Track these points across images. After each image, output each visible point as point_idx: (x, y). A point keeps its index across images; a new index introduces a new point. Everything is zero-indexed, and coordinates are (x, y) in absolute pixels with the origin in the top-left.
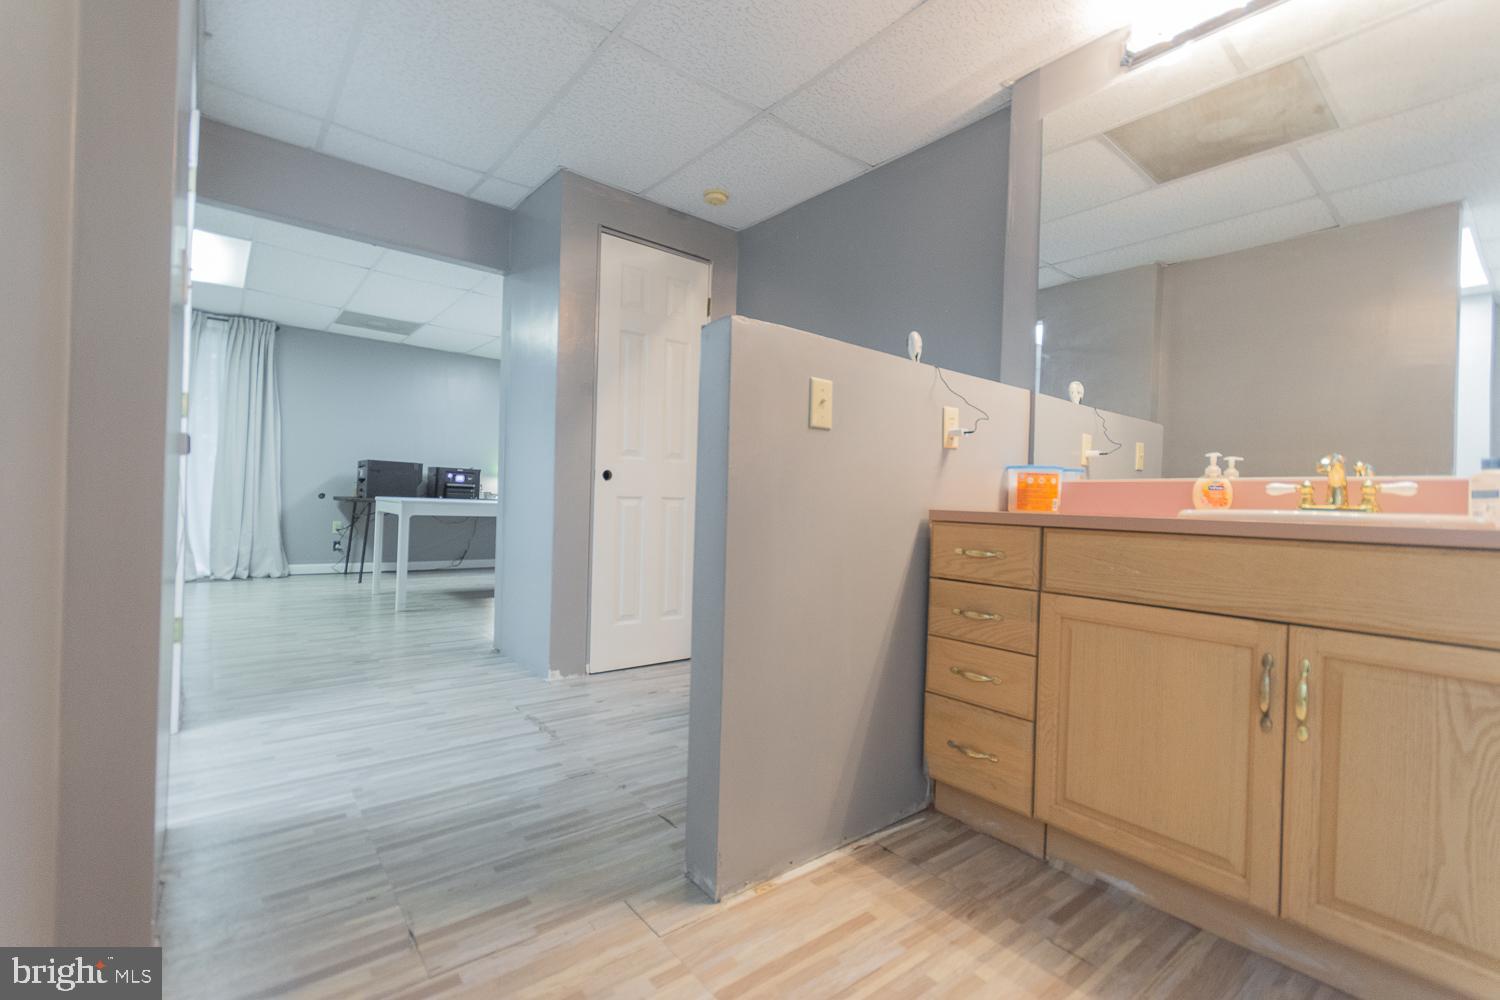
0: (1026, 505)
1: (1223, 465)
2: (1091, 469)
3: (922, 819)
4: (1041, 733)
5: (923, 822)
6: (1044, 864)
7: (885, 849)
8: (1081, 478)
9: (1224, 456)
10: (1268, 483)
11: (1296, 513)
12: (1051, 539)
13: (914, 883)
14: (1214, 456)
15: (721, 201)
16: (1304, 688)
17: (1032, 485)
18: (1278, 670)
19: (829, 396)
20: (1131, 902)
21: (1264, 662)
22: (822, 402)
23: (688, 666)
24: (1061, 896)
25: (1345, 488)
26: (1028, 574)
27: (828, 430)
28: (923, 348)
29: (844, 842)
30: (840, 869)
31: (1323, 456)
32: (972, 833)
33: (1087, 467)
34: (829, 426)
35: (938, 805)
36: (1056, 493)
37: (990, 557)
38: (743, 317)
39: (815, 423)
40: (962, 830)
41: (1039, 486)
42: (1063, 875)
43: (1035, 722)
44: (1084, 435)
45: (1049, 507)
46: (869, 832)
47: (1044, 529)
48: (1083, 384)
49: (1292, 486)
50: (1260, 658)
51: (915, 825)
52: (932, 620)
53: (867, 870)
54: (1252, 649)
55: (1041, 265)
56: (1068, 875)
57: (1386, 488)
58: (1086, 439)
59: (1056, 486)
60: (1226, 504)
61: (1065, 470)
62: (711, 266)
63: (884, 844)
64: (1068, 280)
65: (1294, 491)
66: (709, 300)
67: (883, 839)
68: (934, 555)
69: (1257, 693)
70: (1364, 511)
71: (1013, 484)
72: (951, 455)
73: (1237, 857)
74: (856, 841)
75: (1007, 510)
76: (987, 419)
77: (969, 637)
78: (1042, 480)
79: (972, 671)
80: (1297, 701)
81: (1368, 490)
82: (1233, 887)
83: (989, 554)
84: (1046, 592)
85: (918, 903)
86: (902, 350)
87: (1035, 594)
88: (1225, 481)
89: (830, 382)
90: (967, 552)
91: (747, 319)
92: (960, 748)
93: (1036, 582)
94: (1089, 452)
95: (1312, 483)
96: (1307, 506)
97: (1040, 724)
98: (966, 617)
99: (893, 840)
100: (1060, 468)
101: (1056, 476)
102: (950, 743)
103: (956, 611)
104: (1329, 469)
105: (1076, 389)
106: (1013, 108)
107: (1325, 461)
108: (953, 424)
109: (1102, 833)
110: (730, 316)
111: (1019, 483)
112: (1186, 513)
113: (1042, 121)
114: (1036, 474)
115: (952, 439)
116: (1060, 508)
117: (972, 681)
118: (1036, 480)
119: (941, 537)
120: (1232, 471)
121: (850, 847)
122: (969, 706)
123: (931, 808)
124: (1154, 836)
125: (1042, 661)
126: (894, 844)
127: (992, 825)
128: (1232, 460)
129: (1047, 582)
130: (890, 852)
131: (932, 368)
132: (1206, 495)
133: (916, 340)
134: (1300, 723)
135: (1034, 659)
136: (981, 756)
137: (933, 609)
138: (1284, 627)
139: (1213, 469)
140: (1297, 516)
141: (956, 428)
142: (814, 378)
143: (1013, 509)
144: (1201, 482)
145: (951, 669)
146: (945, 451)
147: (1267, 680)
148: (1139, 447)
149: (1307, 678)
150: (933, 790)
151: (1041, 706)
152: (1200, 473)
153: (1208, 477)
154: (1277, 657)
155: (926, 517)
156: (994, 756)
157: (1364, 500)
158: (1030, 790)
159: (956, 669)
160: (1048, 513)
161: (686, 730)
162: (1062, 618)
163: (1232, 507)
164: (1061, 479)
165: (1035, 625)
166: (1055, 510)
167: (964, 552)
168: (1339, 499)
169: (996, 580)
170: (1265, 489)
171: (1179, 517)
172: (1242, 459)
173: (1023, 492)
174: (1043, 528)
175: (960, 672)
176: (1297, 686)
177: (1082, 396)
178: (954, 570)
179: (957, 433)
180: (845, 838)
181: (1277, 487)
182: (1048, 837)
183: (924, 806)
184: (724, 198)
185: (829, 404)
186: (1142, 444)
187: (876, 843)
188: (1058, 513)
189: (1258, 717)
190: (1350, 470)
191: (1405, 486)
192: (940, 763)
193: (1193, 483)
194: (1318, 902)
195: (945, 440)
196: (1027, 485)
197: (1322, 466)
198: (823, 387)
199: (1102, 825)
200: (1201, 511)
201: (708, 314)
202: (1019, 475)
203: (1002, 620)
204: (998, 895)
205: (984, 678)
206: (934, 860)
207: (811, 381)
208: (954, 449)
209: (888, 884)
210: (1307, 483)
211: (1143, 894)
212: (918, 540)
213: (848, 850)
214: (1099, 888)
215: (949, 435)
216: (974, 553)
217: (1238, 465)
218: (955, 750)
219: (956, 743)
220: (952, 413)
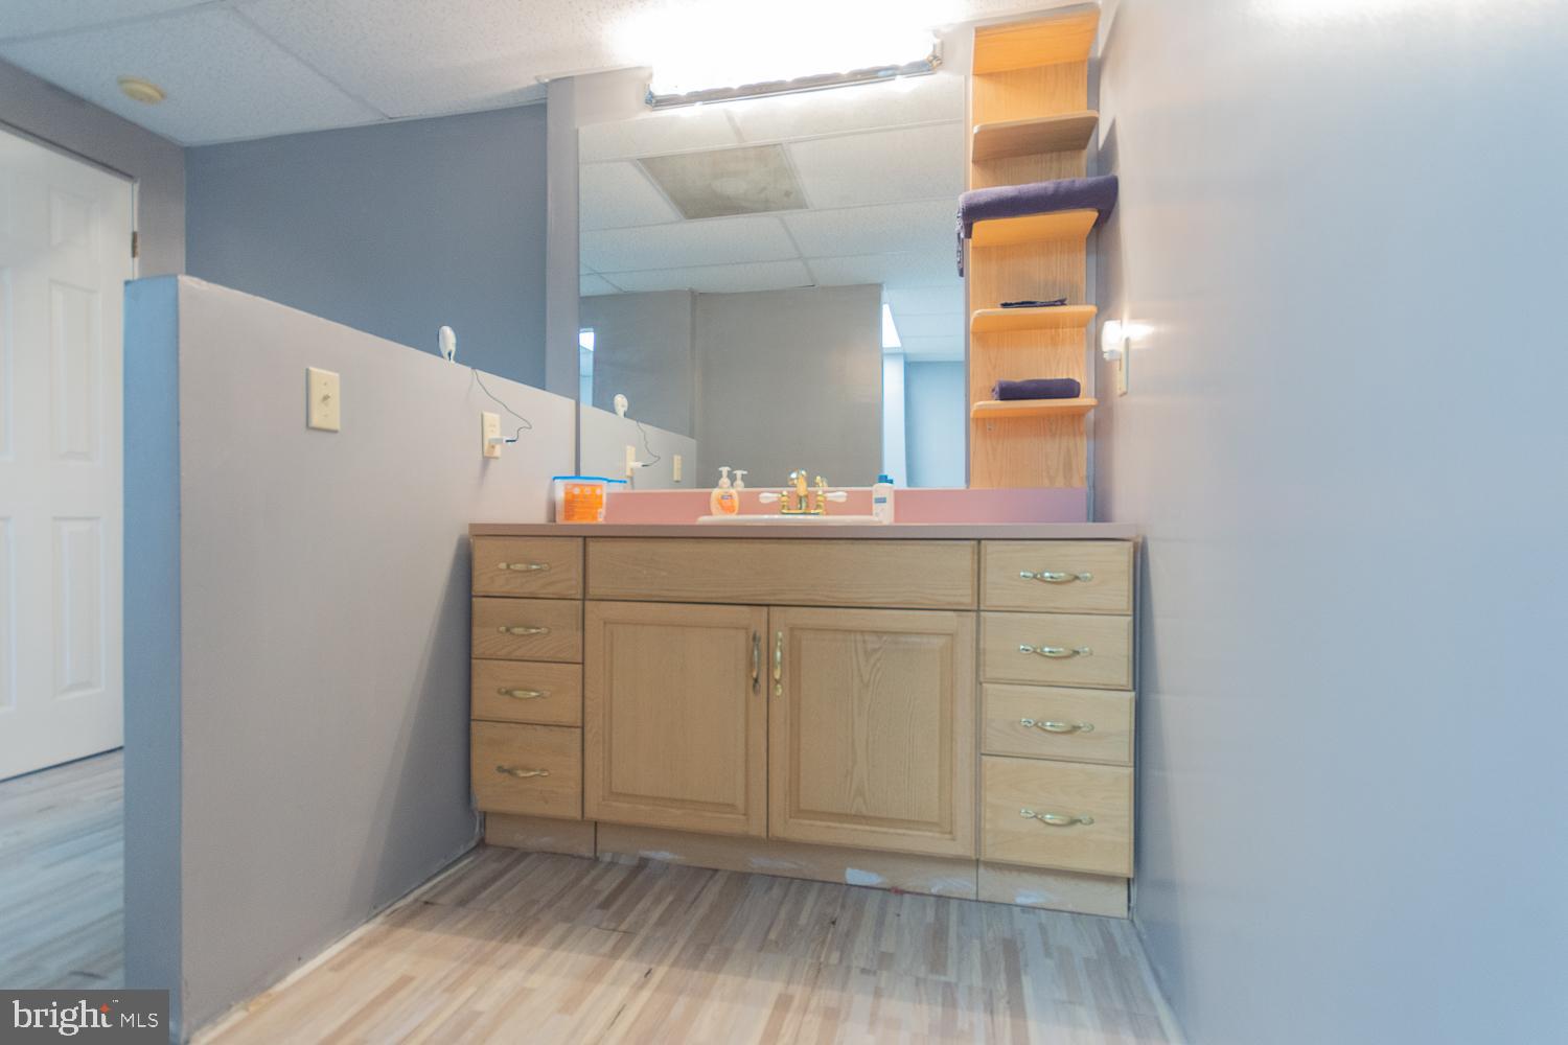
0: (573, 515)
1: (732, 478)
2: (635, 480)
3: (471, 859)
4: (588, 736)
5: (472, 862)
6: (596, 860)
7: (426, 903)
8: (625, 488)
9: (733, 470)
10: (762, 492)
11: (776, 517)
12: (593, 547)
13: (460, 926)
14: (725, 470)
15: (150, 99)
16: (779, 654)
17: (578, 496)
18: (763, 644)
19: (335, 391)
20: (667, 868)
21: (754, 638)
22: (326, 398)
23: (119, 757)
24: (608, 885)
25: (806, 496)
26: (571, 582)
27: (335, 432)
28: (457, 345)
29: (375, 912)
30: (369, 943)
31: (790, 473)
32: (526, 854)
33: (631, 478)
34: (336, 426)
35: (491, 837)
36: (601, 504)
37: (535, 570)
38: (196, 279)
39: (316, 421)
40: (514, 855)
41: (584, 496)
42: (612, 864)
43: (583, 728)
44: (628, 447)
45: (595, 518)
46: (406, 892)
47: (587, 538)
48: (627, 397)
49: (776, 495)
50: (751, 637)
51: (465, 866)
52: (475, 642)
53: (404, 933)
54: (746, 629)
55: (582, 272)
56: (617, 863)
57: (830, 496)
58: (631, 451)
59: (601, 497)
60: (734, 511)
61: (610, 481)
62: (136, 187)
63: (425, 898)
64: (615, 291)
65: (775, 499)
66: (135, 236)
67: (423, 894)
68: (476, 573)
69: (751, 665)
70: (817, 514)
71: (560, 495)
72: (493, 464)
73: (740, 803)
74: (389, 906)
75: (555, 521)
76: (530, 428)
77: (518, 654)
78: (587, 491)
79: (520, 689)
80: (775, 667)
81: (819, 498)
82: (738, 828)
83: (534, 567)
84: (590, 600)
85: (462, 944)
86: (432, 346)
87: (579, 603)
88: (733, 491)
89: (337, 375)
90: (512, 567)
91: (204, 283)
92: (511, 772)
93: (580, 591)
94: (633, 463)
95: (789, 492)
96: (785, 511)
97: (587, 729)
98: (513, 634)
99: (435, 891)
100: (605, 479)
101: (600, 486)
102: (501, 769)
103: (503, 629)
104: (795, 481)
105: (621, 402)
106: (549, 106)
107: (794, 475)
108: (493, 433)
109: (643, 814)
110: (176, 276)
111: (566, 493)
112: (704, 520)
113: (577, 131)
114: (582, 485)
115: (493, 447)
116: (605, 518)
117: (521, 699)
118: (582, 491)
119: (483, 551)
120: (739, 482)
121: (383, 914)
122: (518, 726)
123: (482, 844)
124: (682, 802)
125: (588, 668)
126: (436, 895)
127: (546, 841)
128: (739, 473)
129: (591, 590)
130: (432, 904)
131: (469, 369)
132: (721, 504)
133: (449, 338)
134: (777, 682)
135: (581, 666)
136: (532, 773)
137: (476, 631)
138: (765, 609)
139: (725, 481)
140: (777, 520)
141: (497, 435)
142: (311, 369)
143: (560, 520)
144: (716, 492)
145: (499, 692)
146: (486, 460)
147: (756, 653)
148: (677, 459)
149: (781, 646)
150: (483, 825)
151: (588, 710)
152: (715, 485)
153: (721, 487)
154: (762, 633)
155: (466, 531)
156: (543, 770)
157: (818, 507)
158: (580, 794)
159: (503, 690)
160: (594, 522)
161: (120, 846)
162: (605, 623)
163: (739, 513)
164: (605, 490)
165: (580, 634)
166: (601, 520)
167: (508, 566)
168: (804, 505)
169: (542, 593)
170: (758, 499)
171: (697, 523)
172: (745, 473)
173: (570, 502)
174: (585, 538)
175: (509, 693)
176: (774, 653)
177: (626, 409)
178: (498, 587)
179: (499, 441)
180: (375, 908)
181: (768, 496)
182: (598, 835)
183: (473, 844)
184: (156, 95)
185: (335, 402)
186: (679, 457)
187: (416, 900)
188: (604, 523)
189: (751, 682)
190: (811, 483)
191: (839, 495)
192: (490, 793)
193: (710, 494)
194: (791, 817)
195: (486, 448)
196: (574, 496)
197: (793, 479)
198: (325, 380)
199: (642, 807)
200: (717, 517)
201: (134, 254)
202: (566, 485)
203: (549, 632)
204: (549, 905)
205: (533, 694)
206: (484, 894)
207: (308, 372)
208: (497, 458)
209: (431, 938)
210: (785, 493)
211: (677, 857)
212: (457, 557)
213: (380, 919)
214: (643, 863)
215: (490, 443)
216: (519, 567)
217: (743, 477)
218: (506, 774)
219: (506, 768)
220: (492, 419)
